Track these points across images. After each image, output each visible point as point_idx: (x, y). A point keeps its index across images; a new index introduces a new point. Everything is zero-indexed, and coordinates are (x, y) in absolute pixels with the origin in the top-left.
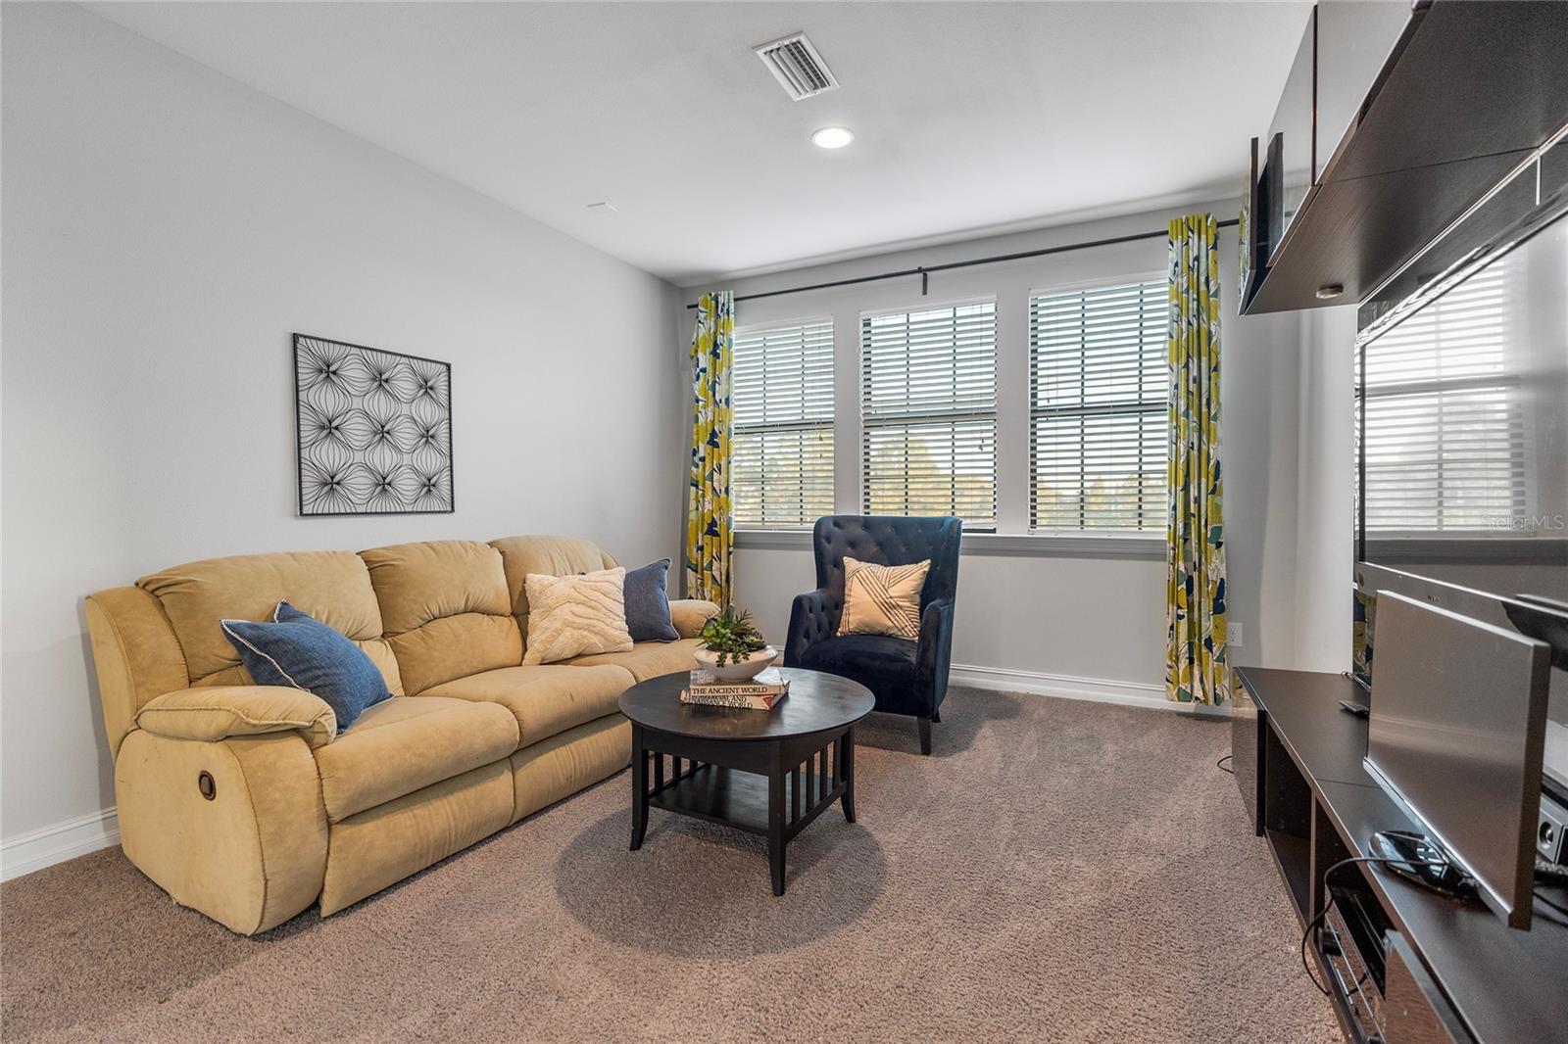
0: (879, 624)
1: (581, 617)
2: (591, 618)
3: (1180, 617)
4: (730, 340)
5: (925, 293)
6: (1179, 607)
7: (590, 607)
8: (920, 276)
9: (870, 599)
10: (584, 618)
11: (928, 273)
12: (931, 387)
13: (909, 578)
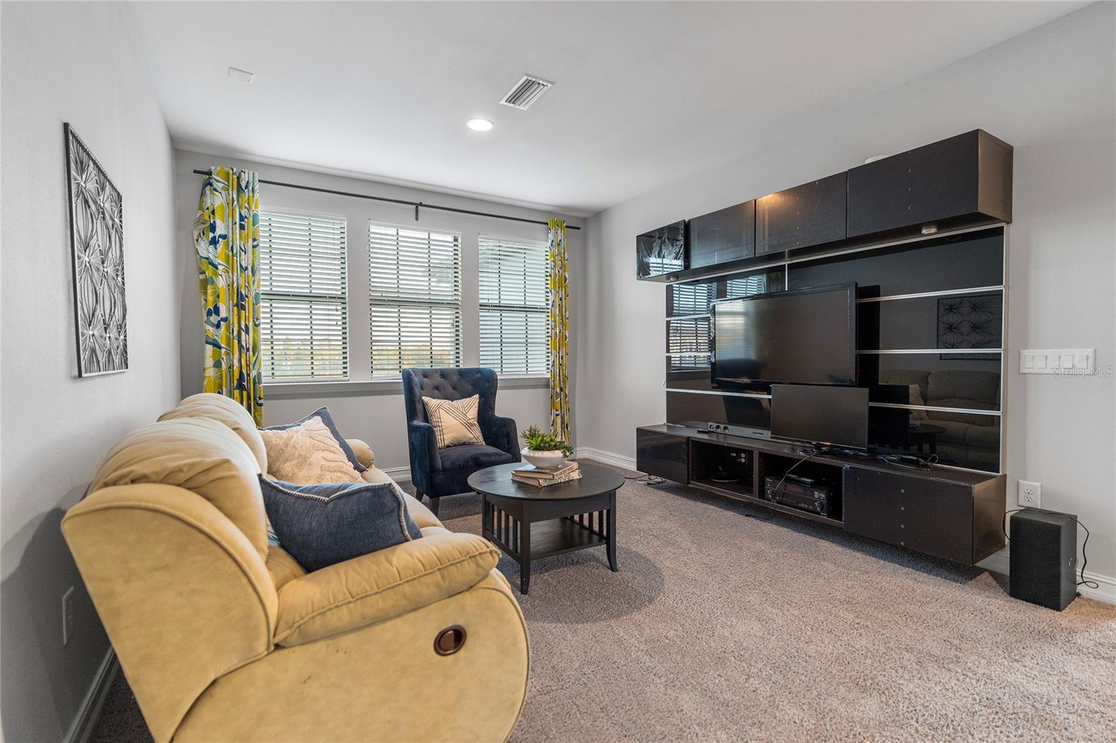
0: (465, 437)
1: (330, 461)
2: (337, 461)
3: (557, 415)
4: (255, 216)
5: (417, 219)
6: (557, 410)
7: (332, 452)
8: (415, 206)
9: (458, 422)
10: (333, 461)
11: (419, 207)
12: (415, 283)
13: (471, 406)
